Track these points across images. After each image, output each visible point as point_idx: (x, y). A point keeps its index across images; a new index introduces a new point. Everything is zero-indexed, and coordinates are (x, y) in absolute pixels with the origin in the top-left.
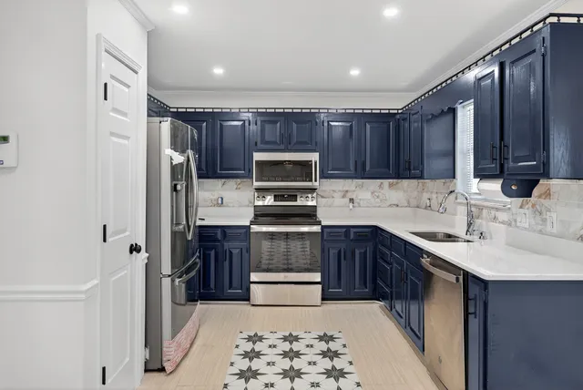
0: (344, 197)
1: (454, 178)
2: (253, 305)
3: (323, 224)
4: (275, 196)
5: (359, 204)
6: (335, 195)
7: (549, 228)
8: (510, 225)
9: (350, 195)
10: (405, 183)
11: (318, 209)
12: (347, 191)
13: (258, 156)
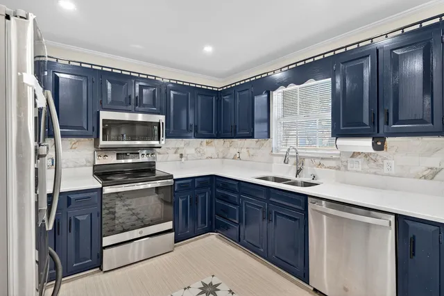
0: (176, 153)
1: (269, 138)
2: (105, 272)
3: (175, 177)
4: (117, 154)
5: (187, 157)
6: (169, 151)
7: (385, 171)
8: (339, 169)
9: (180, 151)
10: (216, 141)
11: (156, 163)
12: (178, 148)
13: (105, 115)
